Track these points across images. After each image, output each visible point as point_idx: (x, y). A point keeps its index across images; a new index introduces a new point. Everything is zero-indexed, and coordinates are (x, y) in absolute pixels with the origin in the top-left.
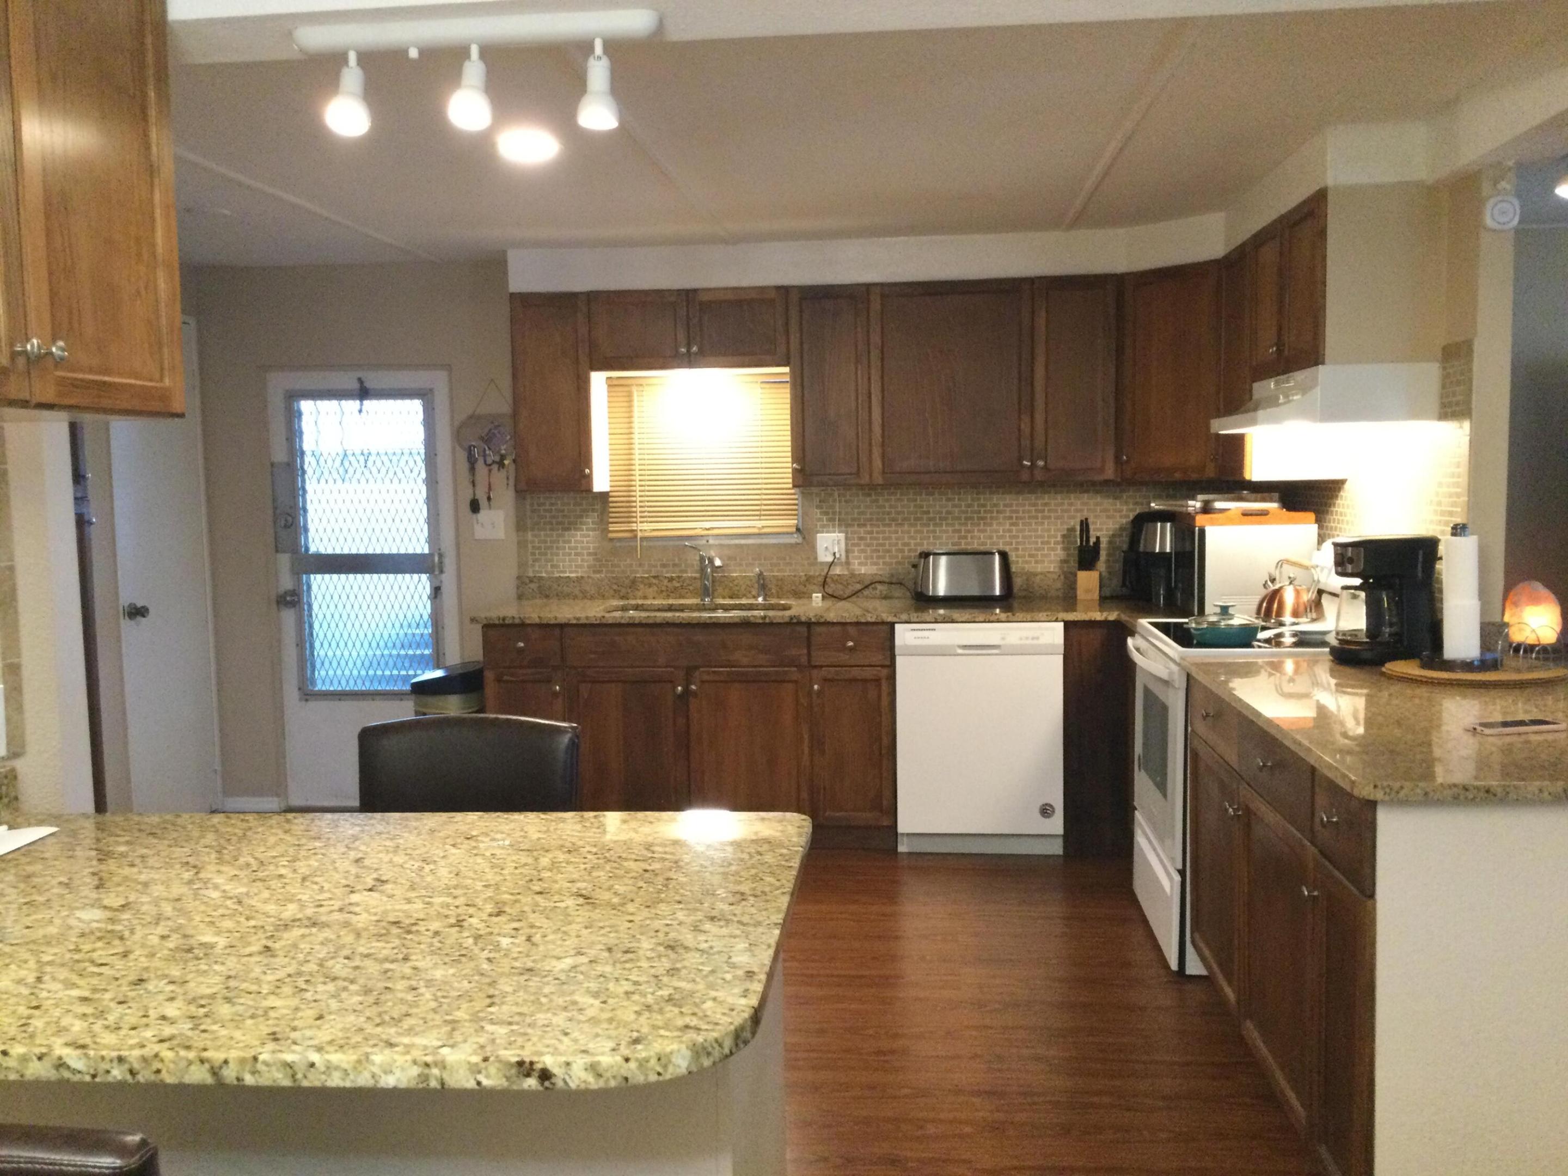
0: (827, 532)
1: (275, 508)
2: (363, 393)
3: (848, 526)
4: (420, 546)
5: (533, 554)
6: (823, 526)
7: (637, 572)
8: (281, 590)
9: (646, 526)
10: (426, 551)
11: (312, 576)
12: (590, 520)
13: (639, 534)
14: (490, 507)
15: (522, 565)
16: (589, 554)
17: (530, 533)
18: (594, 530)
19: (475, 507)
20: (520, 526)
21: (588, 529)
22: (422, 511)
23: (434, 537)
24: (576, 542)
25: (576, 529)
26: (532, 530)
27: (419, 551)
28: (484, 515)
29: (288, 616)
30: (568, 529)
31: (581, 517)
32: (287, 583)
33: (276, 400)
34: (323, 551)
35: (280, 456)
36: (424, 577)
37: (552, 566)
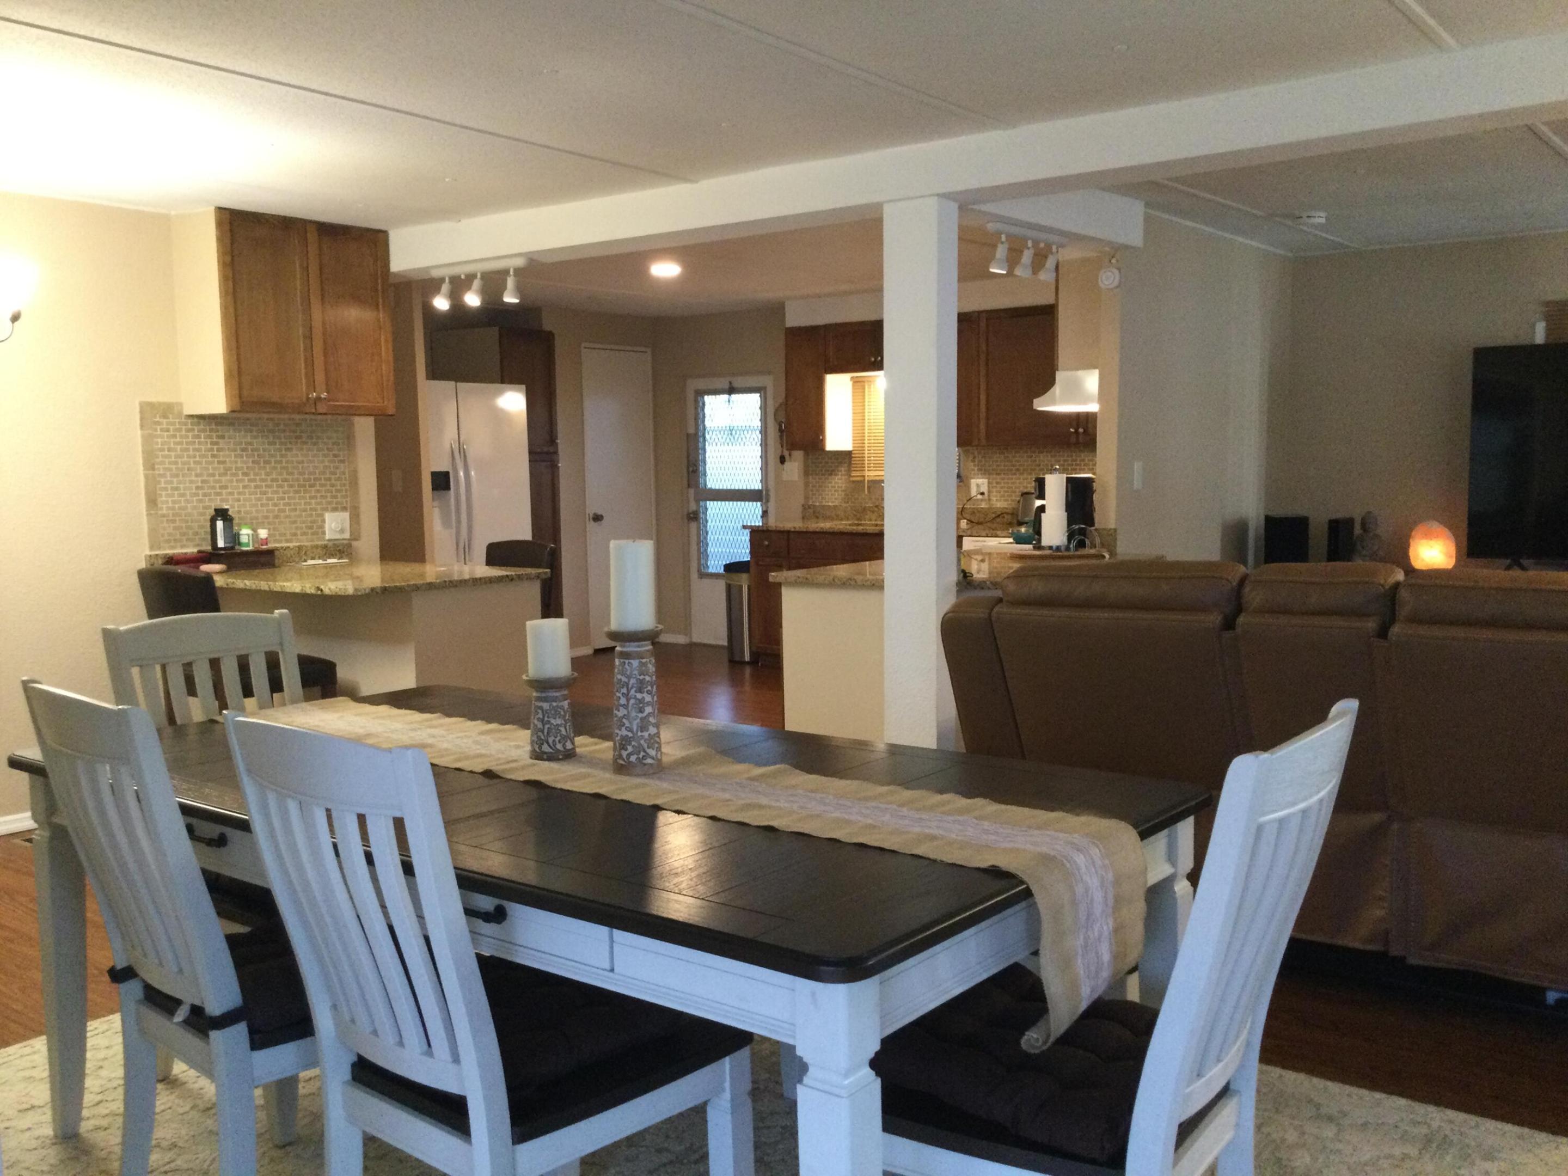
0: (978, 478)
1: (688, 461)
2: (731, 391)
3: (990, 474)
4: (755, 483)
5: (812, 491)
6: (974, 474)
7: (867, 503)
8: (691, 511)
9: (872, 473)
10: (760, 488)
11: (708, 502)
12: (843, 469)
13: (867, 479)
14: (791, 461)
15: (807, 498)
16: (842, 491)
17: (810, 477)
18: (845, 475)
19: (782, 460)
20: (806, 473)
21: (842, 475)
22: (758, 463)
23: (765, 480)
24: (836, 483)
25: (835, 475)
26: (812, 474)
27: (757, 488)
28: (787, 464)
29: (693, 525)
30: (831, 474)
31: (838, 466)
32: (693, 507)
33: (690, 395)
34: (713, 487)
35: (691, 431)
36: (759, 504)
37: (822, 498)
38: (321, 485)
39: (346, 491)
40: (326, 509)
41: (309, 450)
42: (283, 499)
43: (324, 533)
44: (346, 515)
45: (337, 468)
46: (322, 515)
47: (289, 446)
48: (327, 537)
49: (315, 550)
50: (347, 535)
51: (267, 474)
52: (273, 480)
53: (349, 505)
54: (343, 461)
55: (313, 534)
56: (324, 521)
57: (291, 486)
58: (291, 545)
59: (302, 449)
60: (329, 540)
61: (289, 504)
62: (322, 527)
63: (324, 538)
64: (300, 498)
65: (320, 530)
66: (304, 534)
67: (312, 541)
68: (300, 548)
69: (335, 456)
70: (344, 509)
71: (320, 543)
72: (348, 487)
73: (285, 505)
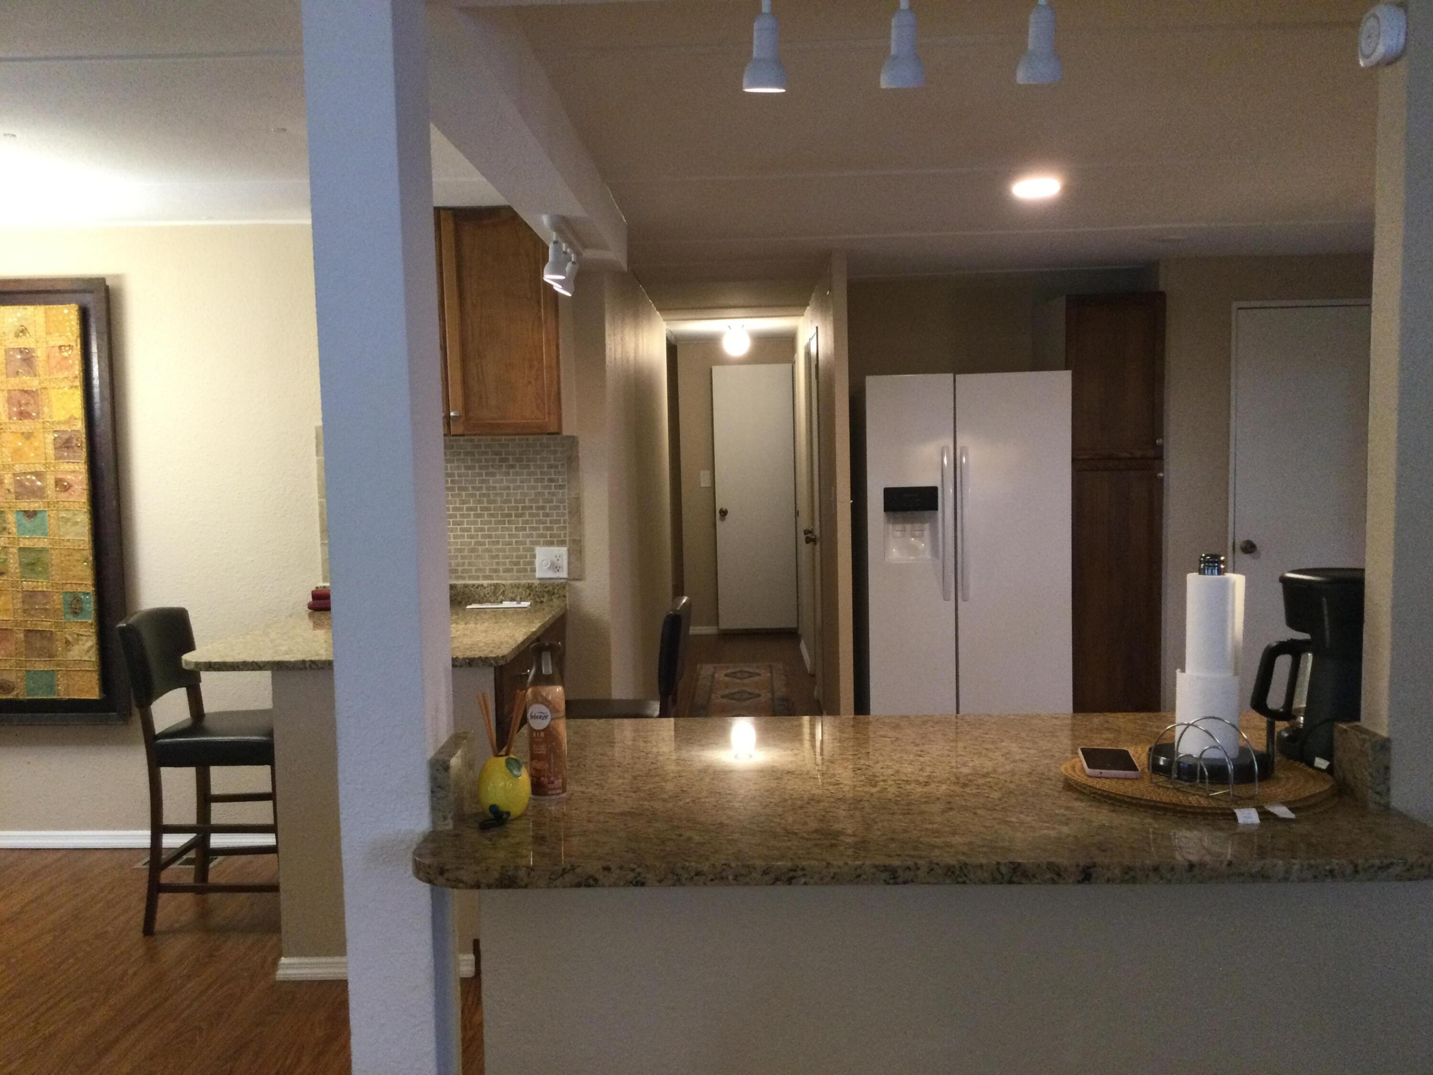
38: (531, 515)
39: (565, 522)
40: (538, 543)
41: (517, 474)
42: (482, 530)
43: (534, 570)
44: (563, 550)
45: (554, 494)
46: (533, 550)
47: (491, 470)
48: (538, 575)
49: (516, 590)
50: (564, 574)
51: (463, 502)
52: (469, 509)
53: (567, 539)
54: (562, 487)
55: (518, 571)
56: (534, 556)
57: (492, 515)
58: (485, 583)
59: (508, 474)
60: (540, 579)
61: (490, 537)
62: (532, 563)
63: (534, 576)
64: (503, 529)
65: (529, 568)
66: (507, 571)
67: (518, 578)
68: (496, 586)
69: (551, 480)
70: (562, 543)
71: (523, 582)
72: (567, 517)
73: (484, 536)
